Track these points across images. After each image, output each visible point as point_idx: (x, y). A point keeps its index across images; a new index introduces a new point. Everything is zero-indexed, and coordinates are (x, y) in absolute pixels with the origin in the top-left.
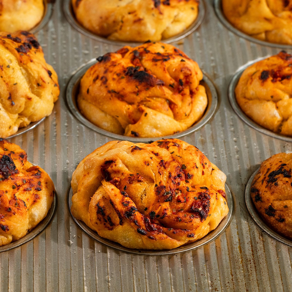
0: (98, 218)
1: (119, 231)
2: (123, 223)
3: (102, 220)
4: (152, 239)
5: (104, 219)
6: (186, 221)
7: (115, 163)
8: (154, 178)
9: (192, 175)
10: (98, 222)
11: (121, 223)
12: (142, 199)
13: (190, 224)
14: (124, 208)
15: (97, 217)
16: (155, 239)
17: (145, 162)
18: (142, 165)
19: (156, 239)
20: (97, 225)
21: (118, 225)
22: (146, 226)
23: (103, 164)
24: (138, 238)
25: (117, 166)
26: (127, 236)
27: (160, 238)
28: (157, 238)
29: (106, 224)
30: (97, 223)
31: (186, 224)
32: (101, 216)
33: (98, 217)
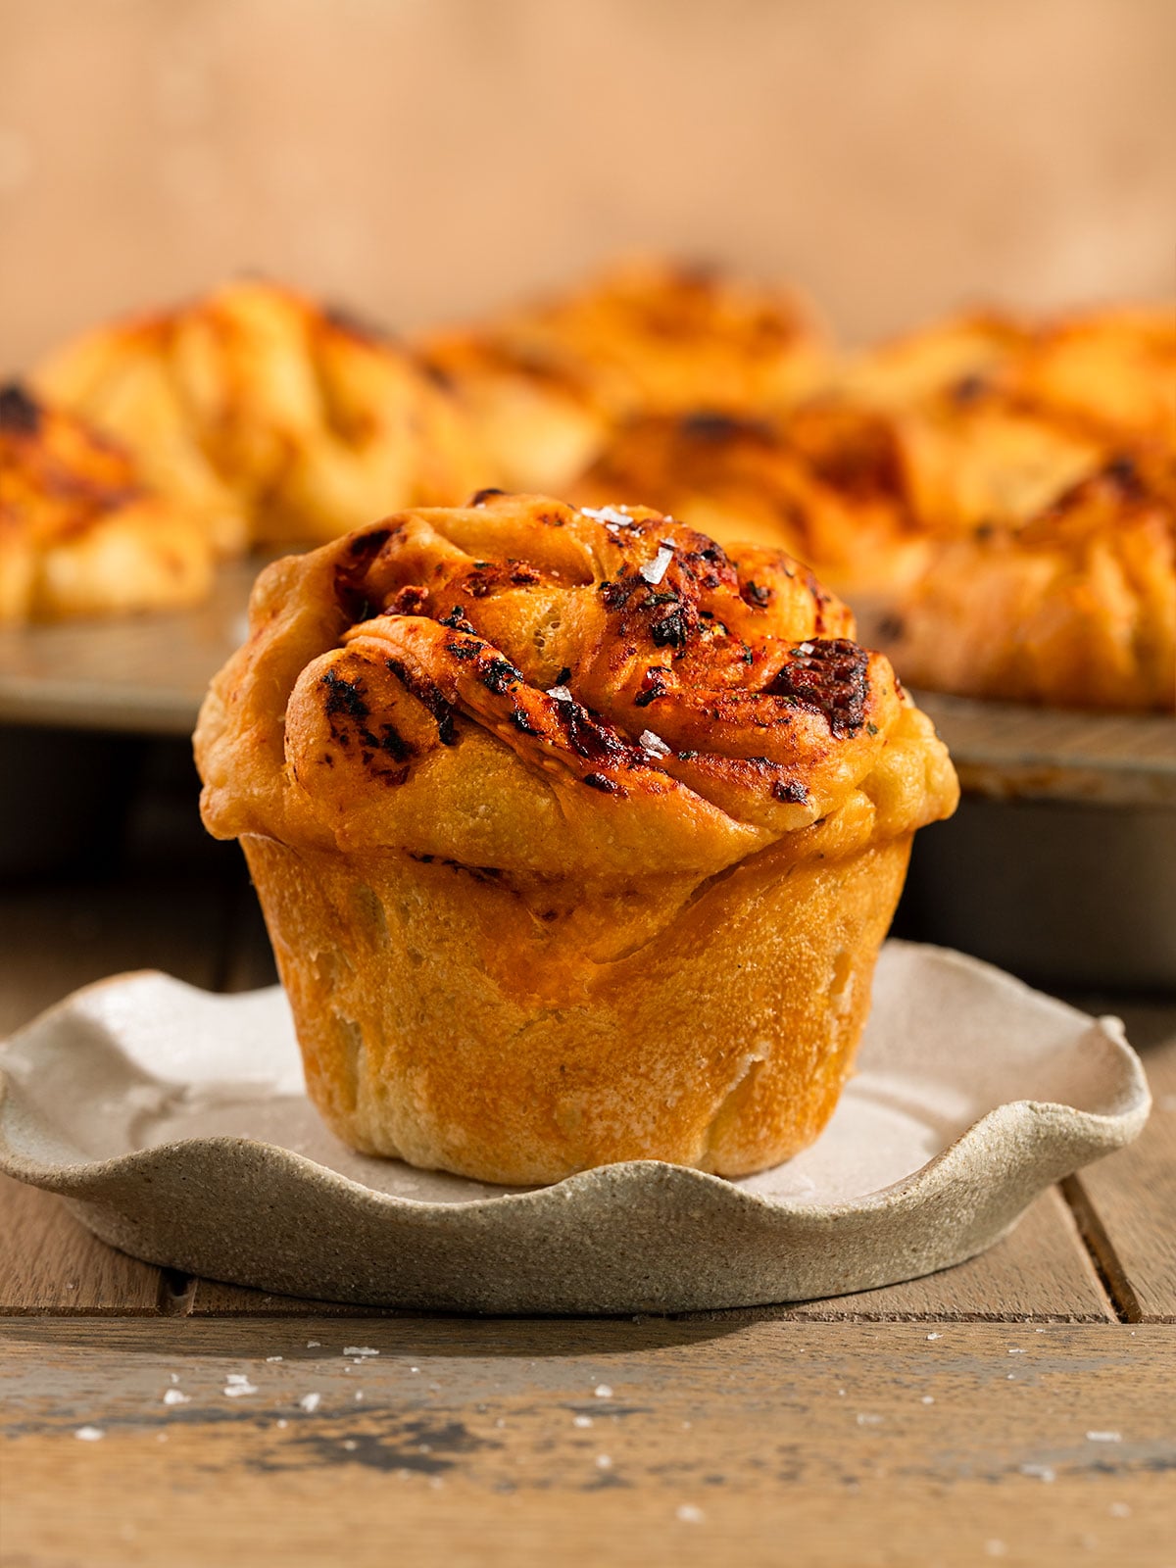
0: (334, 733)
1: (439, 775)
2: (457, 734)
3: (355, 738)
4: (603, 788)
5: (364, 732)
6: (763, 718)
7: (399, 534)
8: (594, 566)
9: (769, 592)
10: (336, 751)
11: (450, 738)
12: (541, 644)
13: (780, 734)
14: (460, 663)
15: (329, 730)
16: (620, 787)
17: (544, 518)
18: (531, 527)
19: (622, 795)
20: (332, 766)
21: (434, 748)
22: (569, 734)
23: (343, 554)
24: (536, 792)
25: (410, 541)
26: (478, 791)
27: (643, 785)
28: (629, 788)
29: (372, 756)
30: (329, 759)
31: (764, 729)
32: (346, 722)
33: (333, 728)
